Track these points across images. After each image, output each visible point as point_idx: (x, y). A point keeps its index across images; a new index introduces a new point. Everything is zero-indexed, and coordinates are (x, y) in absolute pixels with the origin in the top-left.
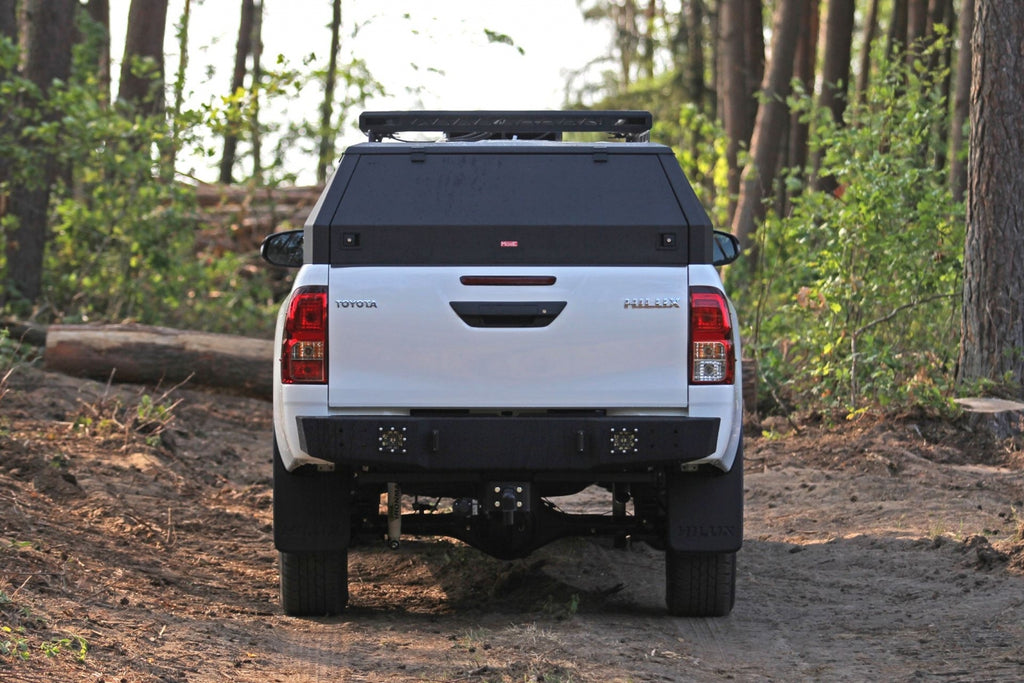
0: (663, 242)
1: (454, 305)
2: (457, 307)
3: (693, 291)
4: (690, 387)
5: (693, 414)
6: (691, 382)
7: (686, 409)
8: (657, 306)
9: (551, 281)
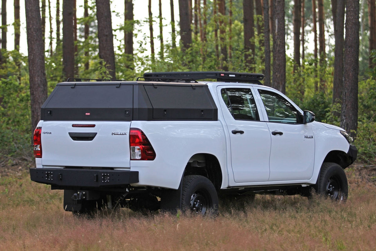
0: (125, 113)
1: (70, 133)
2: (70, 134)
3: (131, 129)
4: (131, 161)
5: (132, 170)
6: (131, 160)
7: (130, 168)
8: (121, 134)
9: (93, 126)
